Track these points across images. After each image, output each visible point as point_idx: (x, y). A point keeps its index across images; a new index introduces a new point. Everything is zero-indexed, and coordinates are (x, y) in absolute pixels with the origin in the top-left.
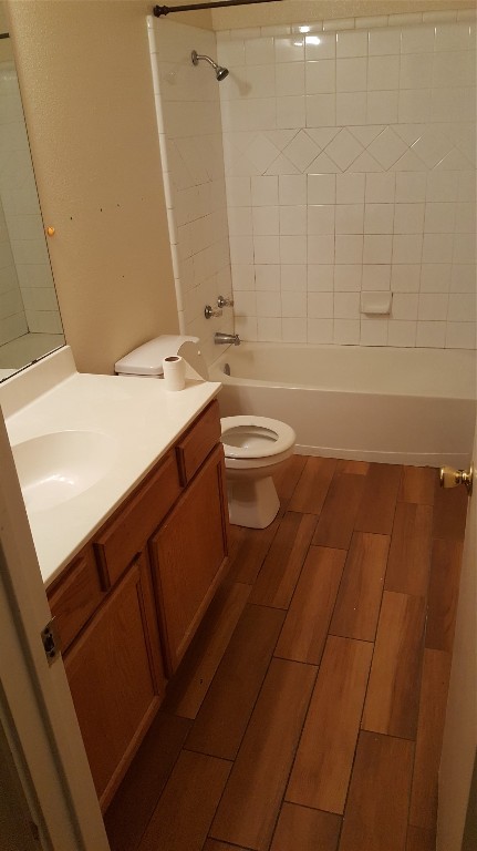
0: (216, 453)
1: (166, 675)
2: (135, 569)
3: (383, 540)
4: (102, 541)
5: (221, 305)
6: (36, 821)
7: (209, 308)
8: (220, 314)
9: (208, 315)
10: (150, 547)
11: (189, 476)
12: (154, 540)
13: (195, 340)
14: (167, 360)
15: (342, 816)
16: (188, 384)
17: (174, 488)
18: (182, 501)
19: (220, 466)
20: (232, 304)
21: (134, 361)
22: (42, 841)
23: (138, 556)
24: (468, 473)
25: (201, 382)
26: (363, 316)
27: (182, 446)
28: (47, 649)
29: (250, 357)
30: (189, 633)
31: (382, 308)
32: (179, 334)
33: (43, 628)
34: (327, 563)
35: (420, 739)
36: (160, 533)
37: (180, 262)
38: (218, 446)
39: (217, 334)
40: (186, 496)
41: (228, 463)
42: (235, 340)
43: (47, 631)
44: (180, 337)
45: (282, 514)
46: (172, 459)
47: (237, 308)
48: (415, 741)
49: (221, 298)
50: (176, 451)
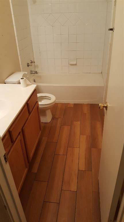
0: (37, 103)
1: (28, 163)
2: (19, 136)
3: (79, 123)
4: (11, 130)
5: (31, 63)
6: (6, 205)
7: (28, 64)
8: (32, 65)
9: (28, 66)
10: (23, 130)
11: (31, 111)
12: (24, 128)
13: (26, 73)
14: (21, 79)
15: (77, 191)
16: (27, 85)
17: (27, 114)
18: (29, 117)
19: (38, 107)
20: (34, 62)
21: (9, 79)
22: (8, 210)
23: (20, 132)
24: (106, 105)
25: (31, 85)
26: (70, 65)
27: (28, 103)
28: (5, 160)
29: (40, 77)
30: (33, 151)
31: (75, 63)
32: (21, 71)
33: (4, 155)
34: (66, 130)
35: (93, 171)
36: (25, 126)
37: (20, 51)
38: (37, 102)
39: (31, 71)
40: (30, 116)
41: (40, 106)
42: (36, 73)
43: (4, 156)
44: (21, 72)
45: (53, 118)
46: (26, 106)
47: (36, 63)
48: (92, 171)
49: (31, 61)
50: (27, 104)
